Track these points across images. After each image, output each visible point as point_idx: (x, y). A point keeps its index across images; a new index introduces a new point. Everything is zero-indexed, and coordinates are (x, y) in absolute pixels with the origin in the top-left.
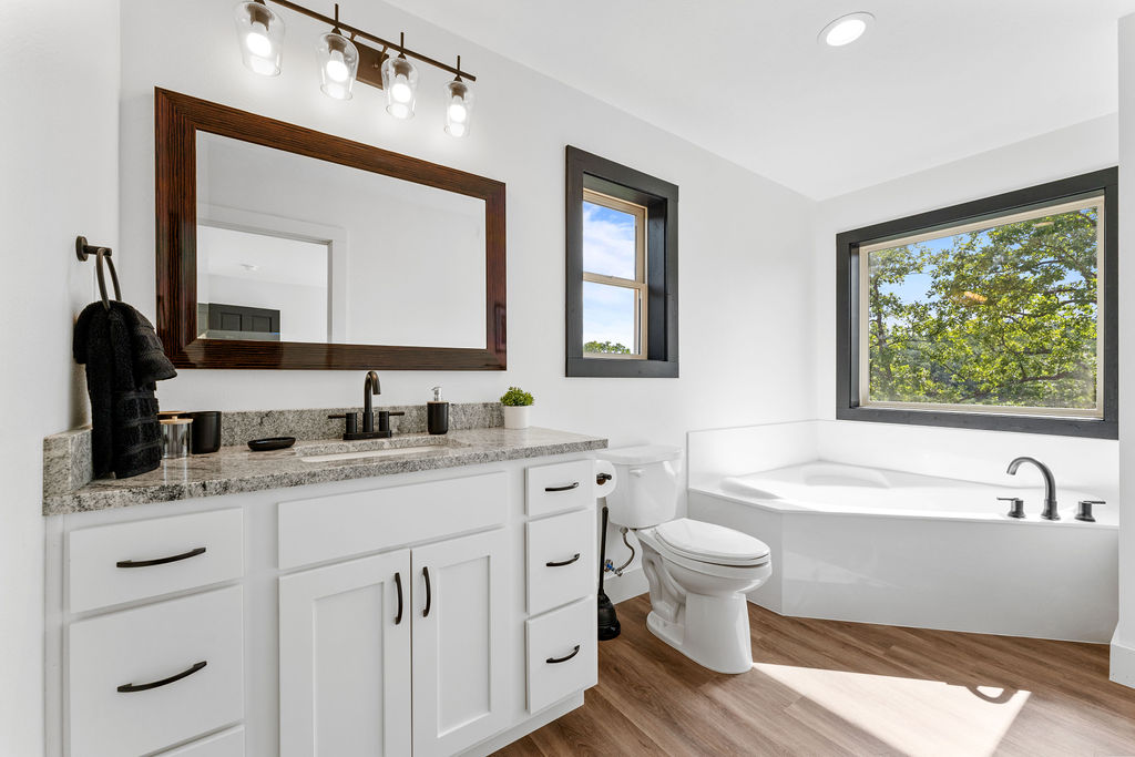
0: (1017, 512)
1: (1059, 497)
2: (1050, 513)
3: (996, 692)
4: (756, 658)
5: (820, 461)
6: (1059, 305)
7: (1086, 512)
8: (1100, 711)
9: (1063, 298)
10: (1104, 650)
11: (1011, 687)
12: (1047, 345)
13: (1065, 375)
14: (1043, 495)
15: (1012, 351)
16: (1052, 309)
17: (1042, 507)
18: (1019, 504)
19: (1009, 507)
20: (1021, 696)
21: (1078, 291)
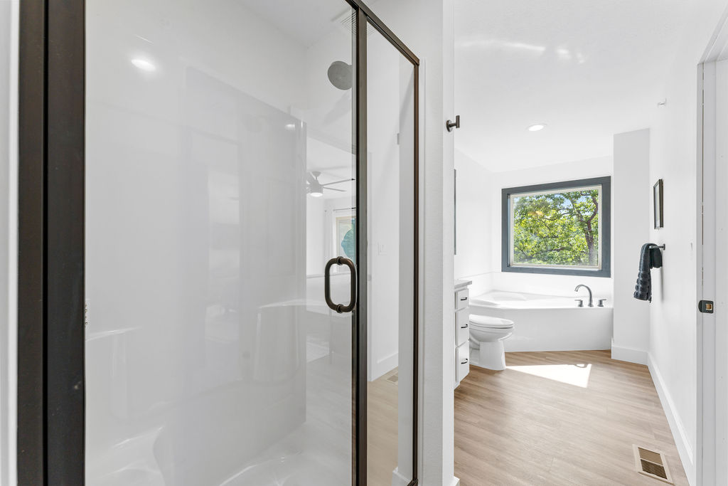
0: (581, 305)
1: (593, 299)
2: (590, 305)
3: (583, 365)
4: (507, 365)
5: (494, 291)
6: (561, 216)
7: (601, 304)
8: (612, 366)
9: (563, 212)
10: (609, 351)
11: (586, 364)
12: (556, 234)
13: (563, 249)
14: (588, 298)
15: (541, 237)
16: (559, 217)
17: (588, 302)
18: (581, 302)
19: (578, 303)
20: (590, 366)
21: (570, 210)
